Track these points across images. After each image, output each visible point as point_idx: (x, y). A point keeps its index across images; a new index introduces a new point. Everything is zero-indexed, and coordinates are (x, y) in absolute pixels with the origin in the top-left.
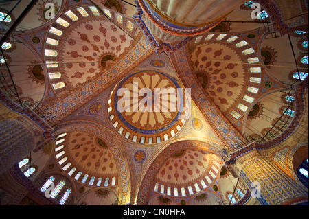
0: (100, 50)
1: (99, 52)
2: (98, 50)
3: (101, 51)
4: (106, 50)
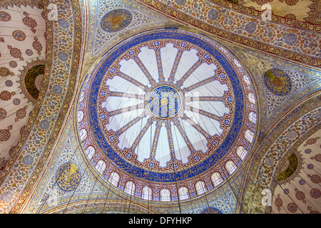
0: (11, 69)
1: (12, 74)
2: (9, 73)
3: (15, 71)
4: (21, 65)
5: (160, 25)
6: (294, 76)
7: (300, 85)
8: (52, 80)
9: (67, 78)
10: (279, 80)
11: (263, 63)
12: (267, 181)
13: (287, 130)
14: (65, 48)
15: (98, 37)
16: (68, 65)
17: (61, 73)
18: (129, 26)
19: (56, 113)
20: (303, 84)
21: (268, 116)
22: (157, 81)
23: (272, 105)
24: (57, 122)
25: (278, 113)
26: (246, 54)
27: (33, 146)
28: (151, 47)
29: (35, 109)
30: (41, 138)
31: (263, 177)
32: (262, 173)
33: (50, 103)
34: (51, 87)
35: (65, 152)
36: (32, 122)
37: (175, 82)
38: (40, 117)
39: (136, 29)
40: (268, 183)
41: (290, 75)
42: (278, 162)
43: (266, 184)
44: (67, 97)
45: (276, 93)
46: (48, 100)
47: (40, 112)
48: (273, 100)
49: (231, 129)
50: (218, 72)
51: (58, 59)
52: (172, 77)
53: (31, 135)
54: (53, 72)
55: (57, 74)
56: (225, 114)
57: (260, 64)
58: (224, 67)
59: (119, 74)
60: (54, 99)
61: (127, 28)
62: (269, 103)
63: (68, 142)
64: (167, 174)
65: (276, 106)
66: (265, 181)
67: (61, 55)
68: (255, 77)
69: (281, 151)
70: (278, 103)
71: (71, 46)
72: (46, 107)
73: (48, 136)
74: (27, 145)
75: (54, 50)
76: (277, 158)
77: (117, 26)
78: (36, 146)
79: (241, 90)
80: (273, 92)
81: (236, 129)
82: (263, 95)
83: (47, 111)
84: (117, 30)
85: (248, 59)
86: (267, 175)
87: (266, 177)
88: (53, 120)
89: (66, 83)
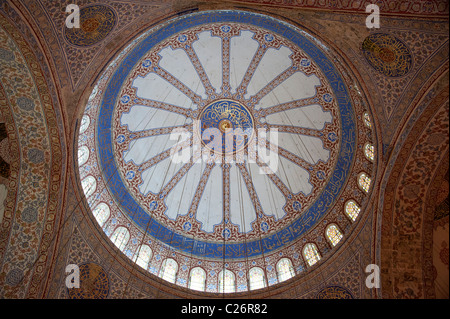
5: (166, 12)
6: (409, 39)
7: (425, 52)
8: (24, 143)
9: (44, 135)
10: (388, 51)
11: (353, 29)
12: (414, 225)
13: (424, 133)
14: (23, 91)
15: (73, 59)
16: (39, 115)
17: (34, 130)
18: (116, 27)
19: (44, 193)
20: (429, 48)
21: (389, 115)
22: (204, 97)
23: (389, 95)
24: (48, 206)
25: (402, 106)
26: (321, 22)
27: (20, 253)
28: (176, 45)
29: (9, 195)
30: (30, 238)
31: (406, 220)
32: (403, 213)
33: (30, 180)
34: (25, 154)
35: (74, 248)
36: (9, 216)
37: (233, 91)
38: (21, 205)
39: (130, 29)
40: (418, 226)
41: (402, 39)
42: (426, 188)
43: (414, 230)
44: (53, 164)
45: (390, 74)
46: (25, 175)
47: (19, 197)
48: (389, 87)
49: (341, 146)
50: (296, 58)
51: (20, 110)
53: (12, 236)
54: (21, 130)
55: (28, 132)
56: (326, 124)
57: (349, 31)
58: (301, 47)
59: (139, 101)
60: (35, 171)
61: (114, 32)
62: (383, 92)
63: (76, 231)
64: (254, 243)
65: (395, 96)
66: (411, 225)
67: (23, 102)
68: (349, 55)
69: (427, 169)
70: (397, 91)
71: (31, 85)
72: (25, 188)
73: (38, 231)
74: (10, 253)
75: (10, 97)
76: (423, 182)
77: (96, 34)
78: (23, 251)
79: (339, 79)
80: (384, 73)
81: (348, 145)
82: (371, 81)
83: (28, 193)
84: (99, 39)
85: (328, 29)
86: (412, 214)
87: (411, 217)
88: (42, 204)
89: (45, 142)
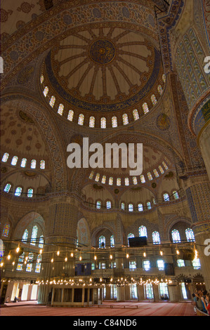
9: (82, 22)
17: (83, 16)
19: (53, 35)
22: (112, 38)
24: (49, 41)
33: (54, 23)
37: (120, 49)
38: (40, 27)
47: (42, 24)
52: (121, 45)
54: (79, 9)
55: (79, 13)
60: (60, 23)
72: (49, 24)
83: (48, 27)
